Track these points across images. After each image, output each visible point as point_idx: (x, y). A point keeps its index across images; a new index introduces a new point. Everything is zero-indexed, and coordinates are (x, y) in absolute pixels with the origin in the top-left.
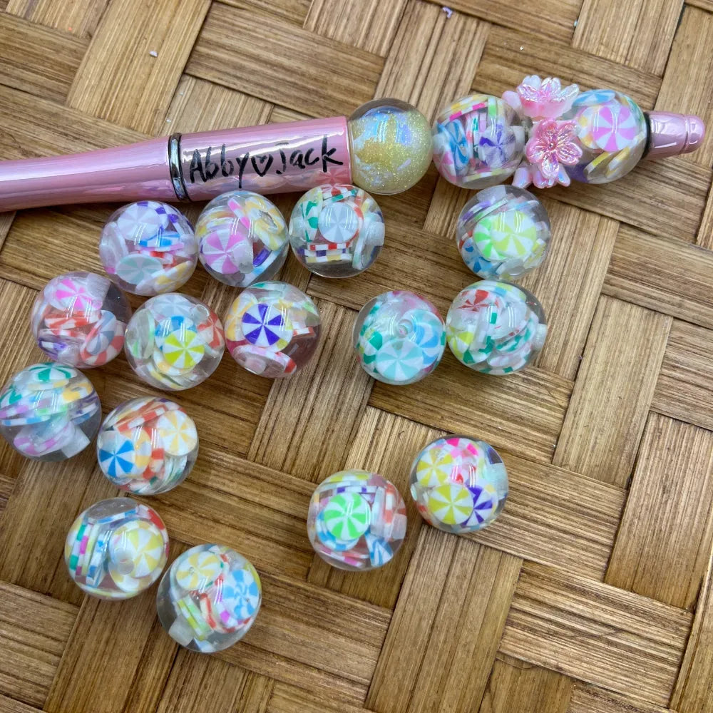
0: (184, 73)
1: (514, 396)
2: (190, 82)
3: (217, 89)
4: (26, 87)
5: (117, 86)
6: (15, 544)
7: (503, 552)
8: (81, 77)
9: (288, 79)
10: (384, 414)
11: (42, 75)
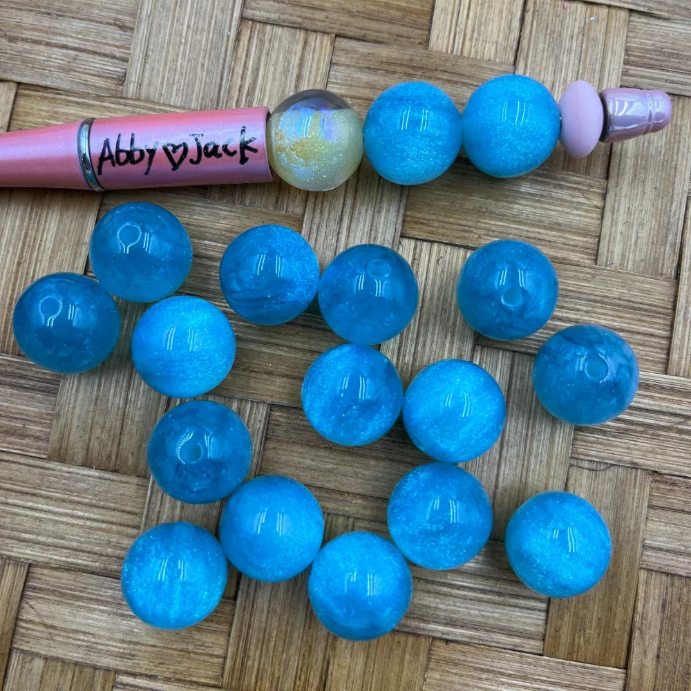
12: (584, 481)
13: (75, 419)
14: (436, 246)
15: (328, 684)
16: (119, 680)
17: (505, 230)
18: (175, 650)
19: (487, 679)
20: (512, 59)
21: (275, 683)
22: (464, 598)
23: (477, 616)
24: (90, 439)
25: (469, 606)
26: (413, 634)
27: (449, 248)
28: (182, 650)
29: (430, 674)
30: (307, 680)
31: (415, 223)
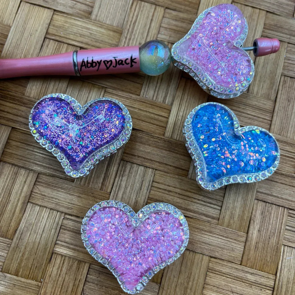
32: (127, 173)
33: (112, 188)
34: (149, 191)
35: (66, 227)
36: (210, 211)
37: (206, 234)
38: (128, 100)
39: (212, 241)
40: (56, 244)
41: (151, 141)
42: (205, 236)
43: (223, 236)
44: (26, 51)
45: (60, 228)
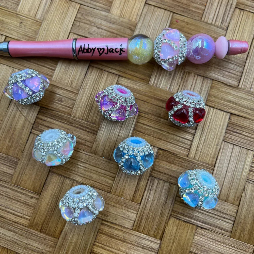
0: (146, 3)
1: (251, 102)
2: (147, 6)
3: (156, 8)
4: (97, 8)
5: (125, 7)
6: (100, 145)
7: (248, 149)
8: (114, 5)
9: (178, 4)
10: (210, 108)
11: (102, 4)
12: (250, 187)
13: (101, 143)
14: (215, 109)
15: (164, 234)
16: (102, 222)
17: (236, 108)
18: (120, 216)
19: (212, 242)
20: (246, 57)
21: (148, 231)
22: (209, 216)
23: (212, 222)
24: (104, 149)
25: (210, 218)
26: (192, 224)
27: (219, 111)
28: (122, 217)
29: (195, 237)
30: (158, 233)
31: (210, 101)
32: (155, 187)
33: (142, 200)
34: (173, 205)
35: (103, 231)
36: (225, 225)
37: (220, 245)
38: (157, 123)
39: (225, 251)
40: (94, 245)
41: (177, 160)
42: (219, 246)
43: (234, 247)
44: (73, 77)
45: (98, 231)
